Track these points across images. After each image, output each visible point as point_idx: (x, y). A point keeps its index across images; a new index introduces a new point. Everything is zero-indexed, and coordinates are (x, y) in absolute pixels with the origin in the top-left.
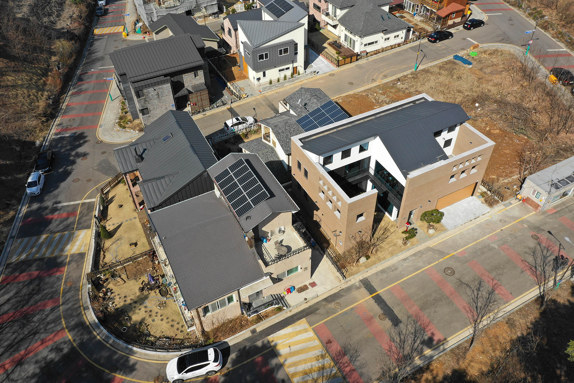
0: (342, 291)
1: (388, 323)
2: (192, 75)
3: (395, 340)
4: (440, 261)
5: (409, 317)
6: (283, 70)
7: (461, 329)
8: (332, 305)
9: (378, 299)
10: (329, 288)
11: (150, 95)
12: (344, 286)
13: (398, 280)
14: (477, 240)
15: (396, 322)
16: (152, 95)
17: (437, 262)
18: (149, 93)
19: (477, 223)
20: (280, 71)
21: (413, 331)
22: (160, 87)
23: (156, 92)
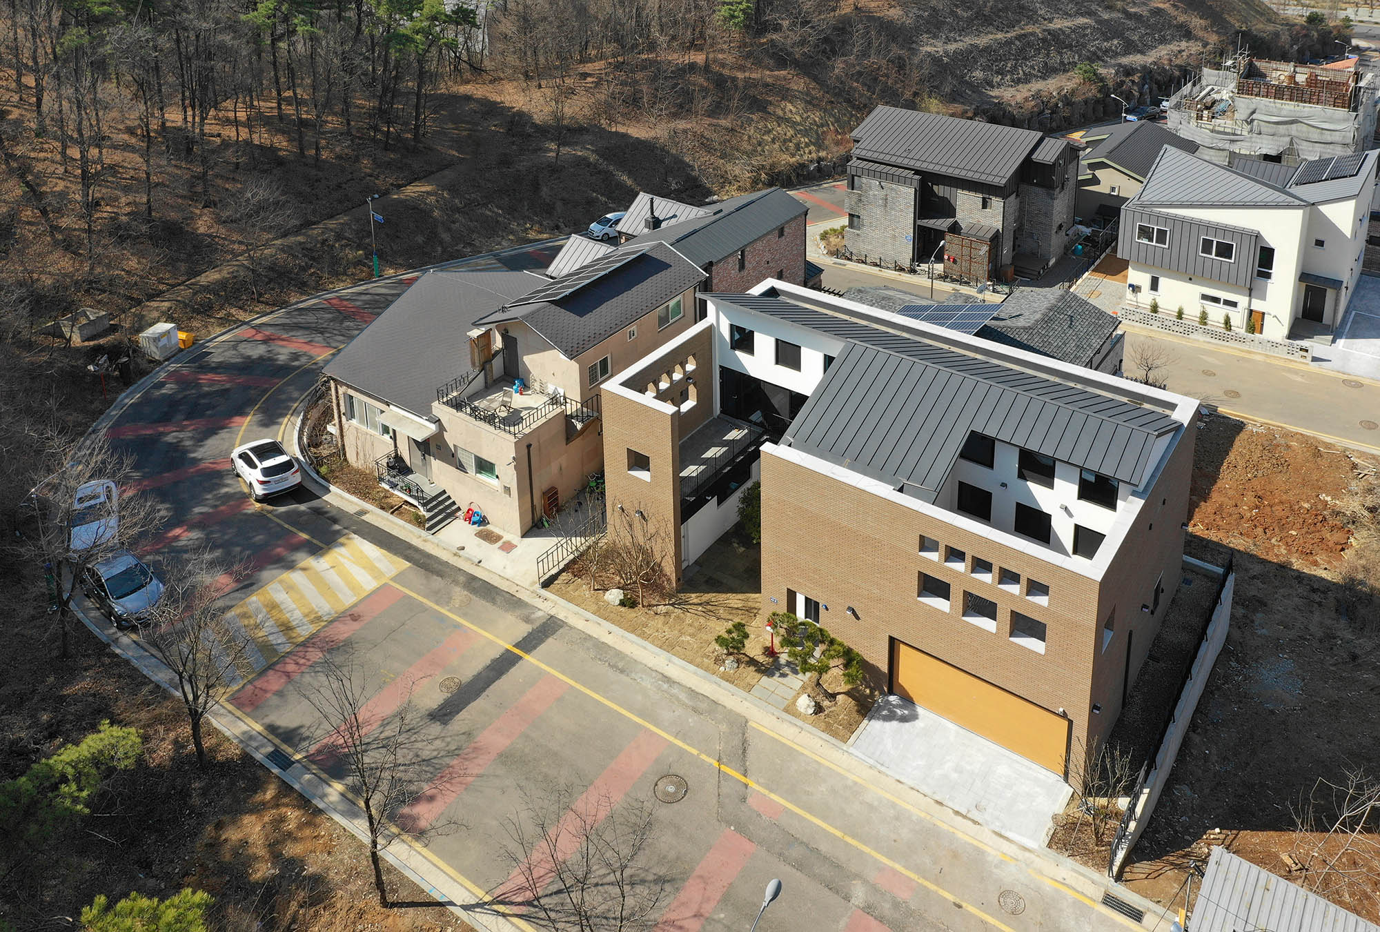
0: (507, 596)
1: (434, 698)
2: (977, 199)
3: (387, 728)
4: (703, 757)
5: (468, 734)
6: (1216, 300)
7: (463, 871)
8: (459, 594)
9: (504, 663)
10: (509, 573)
11: (871, 193)
12: (524, 596)
13: (584, 685)
14: (854, 836)
15: (443, 714)
16: (875, 195)
17: (695, 752)
18: (870, 187)
19: (939, 823)
20: (1205, 297)
21: (426, 754)
22: (894, 186)
23: (883, 193)
